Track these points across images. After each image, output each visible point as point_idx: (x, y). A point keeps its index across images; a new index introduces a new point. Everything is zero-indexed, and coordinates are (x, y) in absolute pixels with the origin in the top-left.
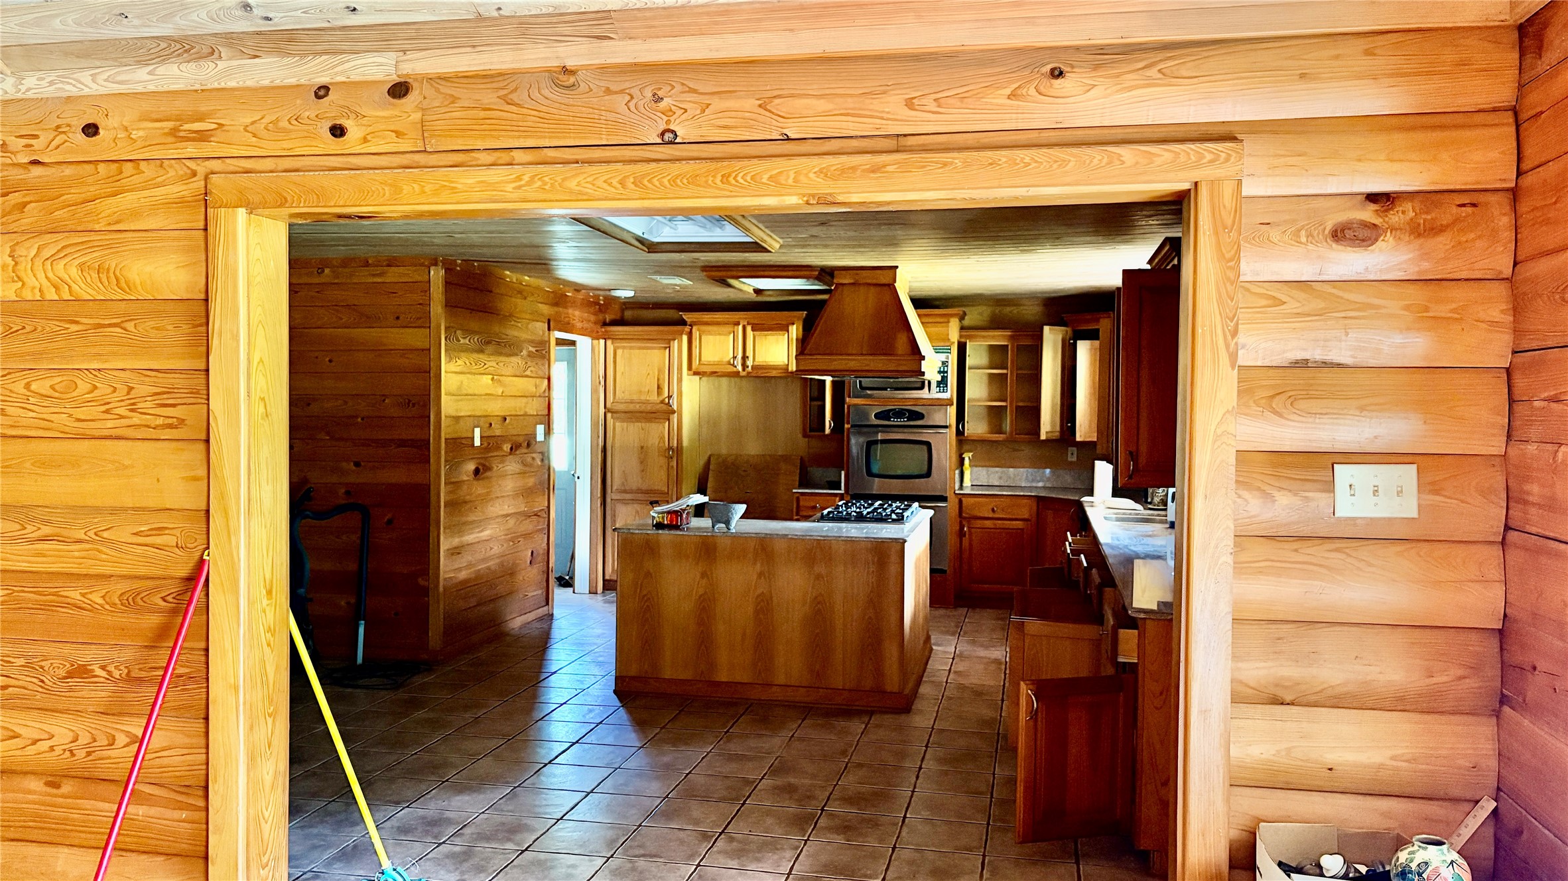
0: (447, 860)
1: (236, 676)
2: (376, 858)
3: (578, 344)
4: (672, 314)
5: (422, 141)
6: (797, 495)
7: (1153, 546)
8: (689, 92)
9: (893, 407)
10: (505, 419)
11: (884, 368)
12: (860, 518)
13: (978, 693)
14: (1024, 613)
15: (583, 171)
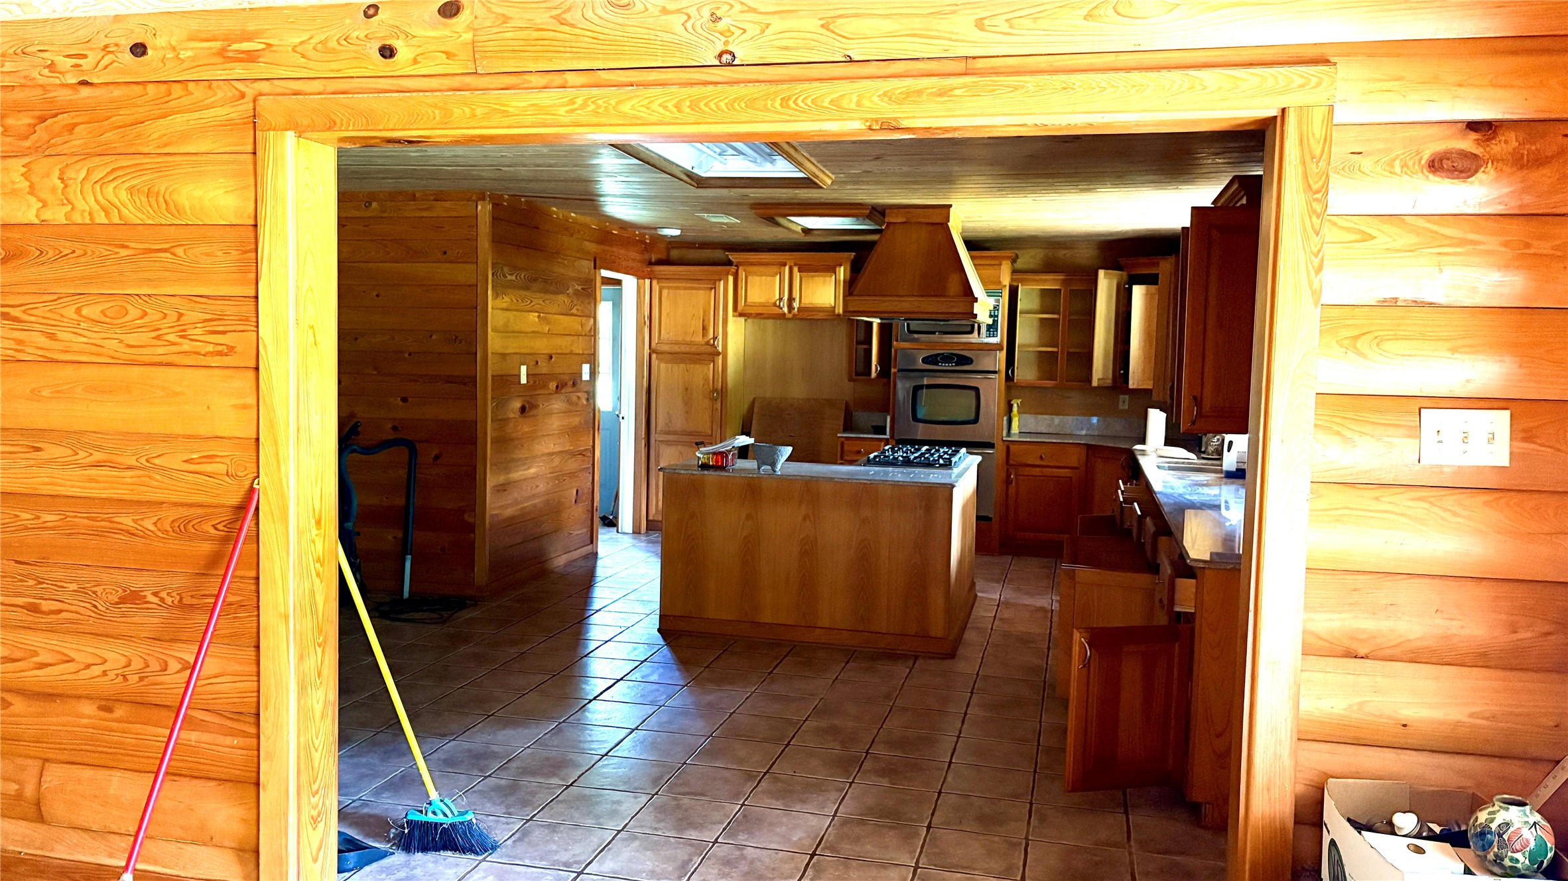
0: (492, 793)
1: (286, 604)
2: (424, 789)
3: (624, 283)
4: (718, 254)
5: (473, 63)
6: (843, 439)
7: (1208, 495)
8: (747, 11)
9: (942, 352)
10: (551, 357)
11: (936, 310)
12: (907, 463)
13: (1025, 640)
14: (1074, 561)
15: (638, 94)
